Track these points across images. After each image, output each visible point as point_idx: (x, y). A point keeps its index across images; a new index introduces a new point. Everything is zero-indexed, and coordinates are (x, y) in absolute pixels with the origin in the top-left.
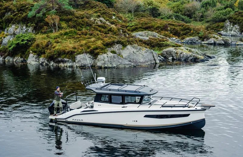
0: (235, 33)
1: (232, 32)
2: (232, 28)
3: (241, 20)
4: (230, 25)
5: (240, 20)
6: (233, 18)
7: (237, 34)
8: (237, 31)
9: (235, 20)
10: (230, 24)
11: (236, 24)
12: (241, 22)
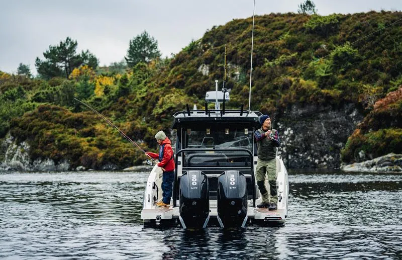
0: (18, 162)
1: (14, 162)
2: (13, 150)
3: (35, 128)
4: (12, 144)
5: (34, 126)
6: (20, 125)
7: (22, 165)
8: (23, 158)
9: (25, 129)
10: (13, 140)
11: (23, 139)
12: (35, 134)
